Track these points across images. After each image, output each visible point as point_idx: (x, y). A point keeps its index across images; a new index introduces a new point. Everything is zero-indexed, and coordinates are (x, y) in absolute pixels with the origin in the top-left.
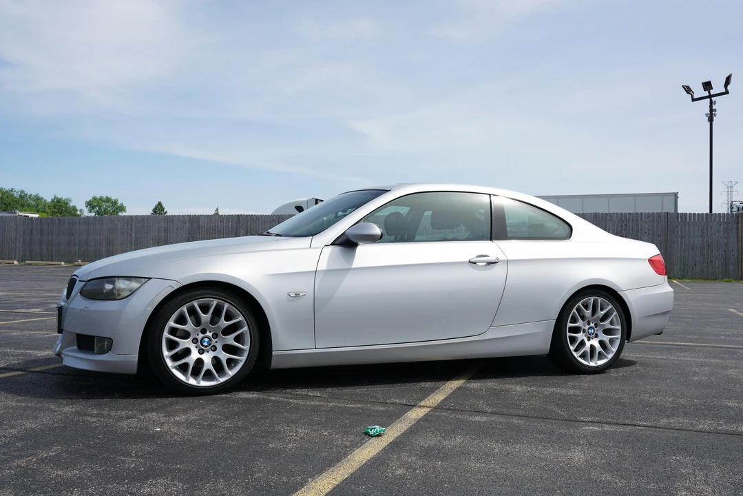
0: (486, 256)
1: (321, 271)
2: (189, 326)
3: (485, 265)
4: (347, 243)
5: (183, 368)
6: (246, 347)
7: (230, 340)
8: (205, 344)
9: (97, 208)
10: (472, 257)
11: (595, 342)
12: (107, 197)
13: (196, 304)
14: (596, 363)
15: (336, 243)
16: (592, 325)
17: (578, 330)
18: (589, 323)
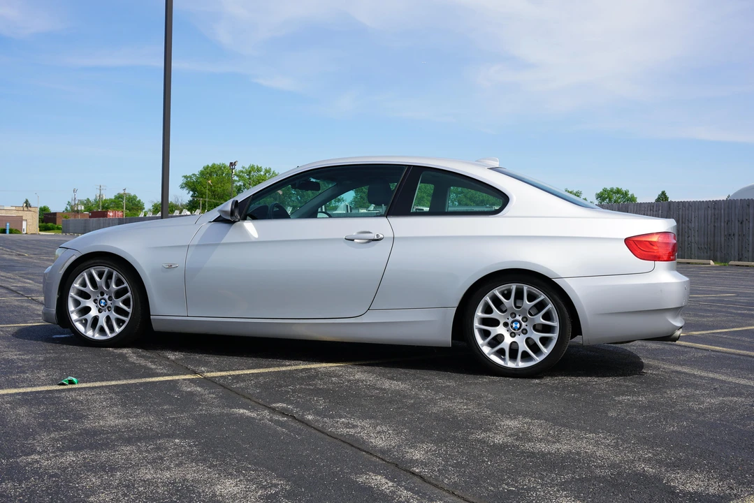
1: (193, 245)
2: (89, 289)
3: (366, 243)
4: (226, 221)
6: (130, 310)
7: (120, 302)
8: (103, 305)
13: (93, 271)
14: (518, 365)
15: (217, 220)
16: (519, 318)
17: (495, 323)
18: (513, 315)
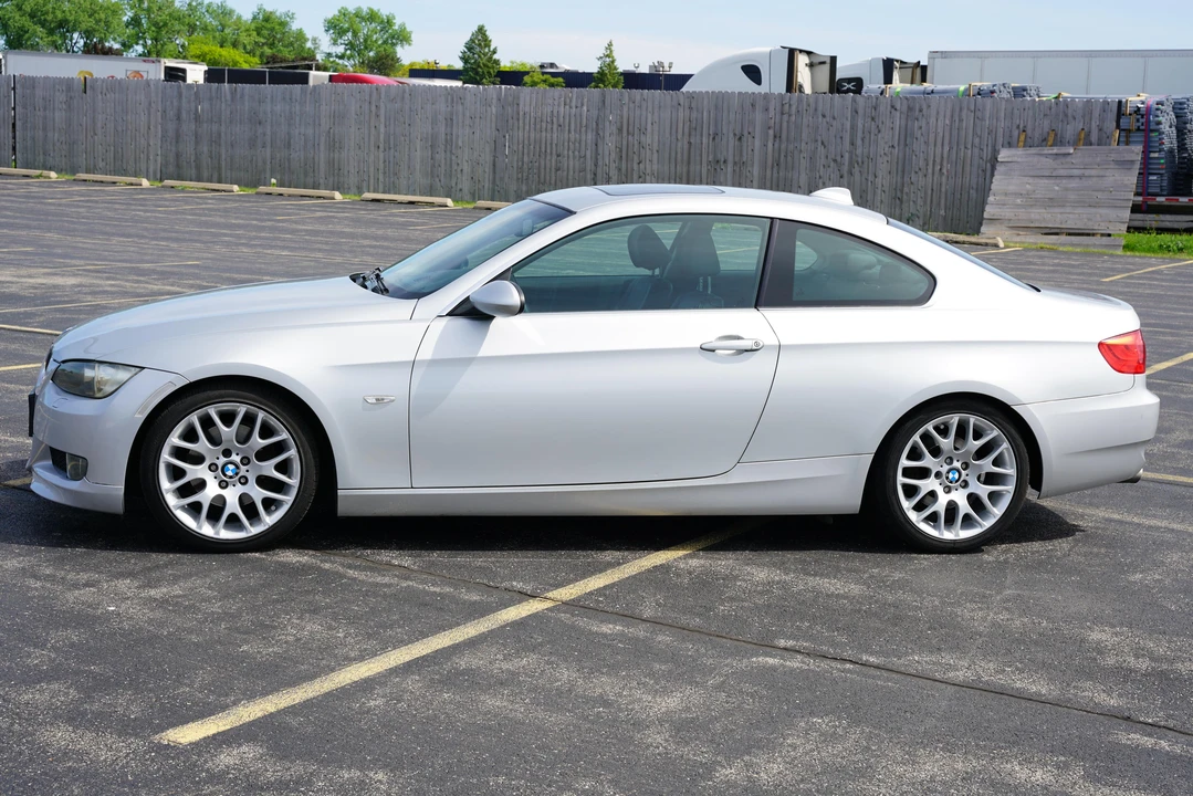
0: (739, 338)
1: (423, 362)
2: (202, 445)
3: (733, 355)
4: (474, 313)
5: (195, 509)
6: (294, 482)
7: (269, 468)
8: (229, 473)
9: (350, 34)
10: (709, 338)
11: (959, 497)
12: (371, 10)
13: (212, 411)
14: (957, 535)
15: (456, 312)
16: (957, 464)
17: (923, 473)
18: (950, 460)
